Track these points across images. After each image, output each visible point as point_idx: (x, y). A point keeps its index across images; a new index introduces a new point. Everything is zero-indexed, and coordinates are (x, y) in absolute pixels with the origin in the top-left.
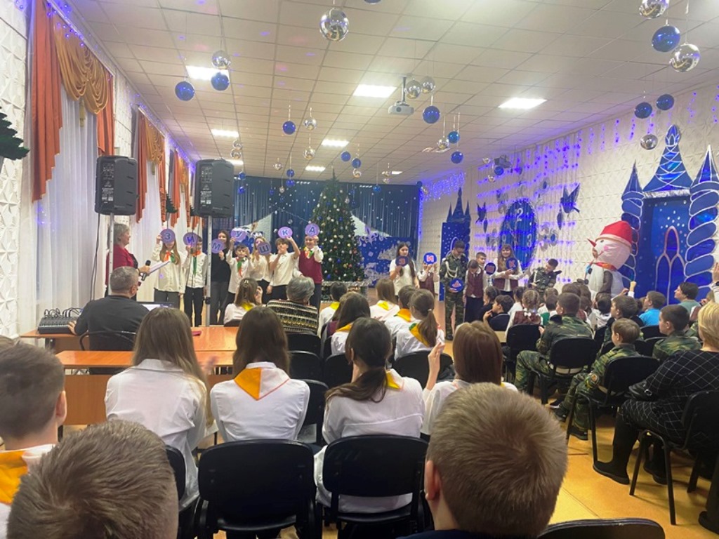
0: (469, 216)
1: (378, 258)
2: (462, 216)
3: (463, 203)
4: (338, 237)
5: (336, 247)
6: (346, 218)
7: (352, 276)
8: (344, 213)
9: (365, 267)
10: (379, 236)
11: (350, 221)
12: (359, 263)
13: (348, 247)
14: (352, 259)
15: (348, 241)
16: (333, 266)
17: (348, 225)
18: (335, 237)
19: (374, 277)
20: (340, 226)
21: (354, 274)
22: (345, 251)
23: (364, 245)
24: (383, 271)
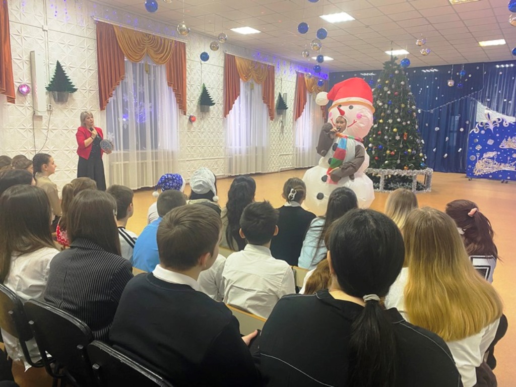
1: (500, 147)
4: (385, 123)
5: (380, 132)
6: (400, 100)
7: (396, 163)
8: (396, 96)
9: (481, 156)
10: (503, 120)
11: (406, 105)
12: (409, 150)
13: (394, 132)
14: (401, 146)
15: (395, 126)
16: (373, 152)
17: (399, 108)
18: (381, 121)
19: (494, 167)
20: (388, 109)
21: (399, 161)
22: (389, 137)
23: (483, 132)
24: (505, 162)
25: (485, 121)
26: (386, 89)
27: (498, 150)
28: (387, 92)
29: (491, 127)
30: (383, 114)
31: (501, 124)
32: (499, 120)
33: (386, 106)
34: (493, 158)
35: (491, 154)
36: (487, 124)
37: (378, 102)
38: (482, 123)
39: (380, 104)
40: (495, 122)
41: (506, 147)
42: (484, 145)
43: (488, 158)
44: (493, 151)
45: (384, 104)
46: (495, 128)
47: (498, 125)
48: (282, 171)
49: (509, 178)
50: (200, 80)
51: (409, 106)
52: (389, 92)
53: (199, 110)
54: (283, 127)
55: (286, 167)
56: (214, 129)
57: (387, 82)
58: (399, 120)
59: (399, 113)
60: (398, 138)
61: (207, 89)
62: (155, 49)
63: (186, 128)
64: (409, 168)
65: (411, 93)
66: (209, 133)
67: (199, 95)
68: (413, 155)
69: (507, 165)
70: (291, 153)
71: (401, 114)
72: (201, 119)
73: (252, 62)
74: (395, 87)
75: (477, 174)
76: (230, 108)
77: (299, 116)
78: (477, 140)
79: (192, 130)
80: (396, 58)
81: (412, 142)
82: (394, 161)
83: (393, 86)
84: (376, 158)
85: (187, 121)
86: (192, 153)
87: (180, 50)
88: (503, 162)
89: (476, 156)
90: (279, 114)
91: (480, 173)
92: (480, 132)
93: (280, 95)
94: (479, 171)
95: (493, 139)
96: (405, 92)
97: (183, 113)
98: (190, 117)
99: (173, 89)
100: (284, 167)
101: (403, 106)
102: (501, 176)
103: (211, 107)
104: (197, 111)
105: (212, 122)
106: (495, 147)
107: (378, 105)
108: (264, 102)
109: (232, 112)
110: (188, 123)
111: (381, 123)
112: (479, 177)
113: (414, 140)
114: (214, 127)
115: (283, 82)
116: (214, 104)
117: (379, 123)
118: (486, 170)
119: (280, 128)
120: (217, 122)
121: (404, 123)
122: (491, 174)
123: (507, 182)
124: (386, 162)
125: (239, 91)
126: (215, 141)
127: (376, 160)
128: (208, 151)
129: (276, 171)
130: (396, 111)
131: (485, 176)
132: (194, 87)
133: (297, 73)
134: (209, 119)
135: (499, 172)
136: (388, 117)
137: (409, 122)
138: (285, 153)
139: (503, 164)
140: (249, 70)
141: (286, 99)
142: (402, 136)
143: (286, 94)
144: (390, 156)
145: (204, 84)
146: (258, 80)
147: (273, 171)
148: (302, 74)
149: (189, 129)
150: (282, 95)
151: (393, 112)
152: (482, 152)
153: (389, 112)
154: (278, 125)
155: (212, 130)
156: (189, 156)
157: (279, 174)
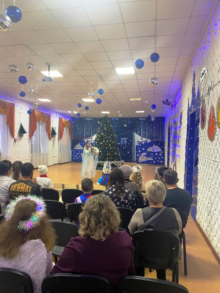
4: (106, 142)
5: (104, 146)
6: (110, 133)
7: (111, 159)
8: (109, 131)
9: (141, 154)
10: (147, 141)
11: (113, 134)
12: (115, 153)
13: (109, 146)
14: (112, 151)
15: (109, 143)
16: (102, 154)
17: (110, 136)
18: (104, 141)
19: (145, 159)
20: (106, 136)
21: (112, 158)
22: (107, 148)
23: (140, 145)
24: (149, 157)
25: (141, 141)
26: (105, 128)
27: (146, 152)
28: (105, 129)
29: (143, 143)
30: (104, 138)
31: (146, 142)
32: (146, 140)
33: (105, 135)
34: (145, 155)
35: (144, 154)
36: (142, 142)
37: (102, 133)
38: (140, 142)
39: (103, 134)
40: (144, 141)
41: (149, 151)
42: (141, 150)
43: (144, 155)
44: (144, 152)
45: (104, 134)
46: (145, 143)
47: (145, 142)
48: (54, 165)
49: (151, 163)
50: (19, 121)
51: (114, 135)
52: (106, 130)
53: (19, 136)
54: (54, 143)
55: (55, 163)
56: (25, 145)
57: (105, 125)
58: (111, 141)
59: (110, 138)
60: (111, 148)
61: (23, 125)
62: (2, 107)
63: (13, 145)
64: (116, 161)
65: (113, 130)
66: (22, 147)
67: (19, 128)
68: (116, 155)
69: (150, 158)
70: (57, 156)
71: (111, 138)
72: (19, 140)
73: (42, 112)
74: (108, 127)
75: (140, 162)
76: (33, 135)
77: (61, 138)
78: (139, 148)
79: (15, 145)
80: (107, 116)
81: (116, 150)
82: (110, 158)
83: (107, 127)
84: (103, 157)
85: (13, 141)
86: (15, 157)
87: (12, 107)
88: (148, 157)
89: (139, 154)
90: (52, 137)
91: (141, 162)
92: (139, 145)
93: (52, 127)
94: (140, 161)
95: (144, 148)
96: (112, 130)
97: (13, 137)
98: (15, 139)
99: (9, 126)
100: (54, 163)
101: (111, 135)
102: (148, 162)
103: (24, 134)
104: (18, 136)
105: (24, 142)
106: (145, 151)
107: (102, 135)
108: (47, 131)
109: (33, 136)
110: (14, 142)
111: (104, 142)
112: (141, 163)
113: (117, 149)
114: (25, 144)
115: (54, 121)
116: (26, 133)
117: (103, 142)
118: (143, 160)
119: (52, 144)
120: (26, 141)
121: (113, 142)
122: (145, 162)
123: (150, 165)
124: (107, 158)
125: (36, 126)
126: (25, 151)
127: (103, 158)
128: (22, 156)
129: (51, 165)
130: (109, 137)
131: (143, 163)
132: (17, 124)
133: (59, 118)
134: (23, 140)
135: (147, 161)
136: (106, 139)
137: (114, 142)
138: (55, 156)
139: (148, 158)
140: (40, 116)
141: (55, 129)
142: (112, 148)
143: (55, 127)
144: (109, 155)
145: (21, 123)
146: (44, 121)
147: (50, 165)
148: (62, 118)
149: (14, 145)
150: (53, 127)
151: (108, 137)
152: (141, 153)
153: (107, 137)
154: (52, 143)
155: (24, 145)
156: (14, 159)
157: (52, 166)
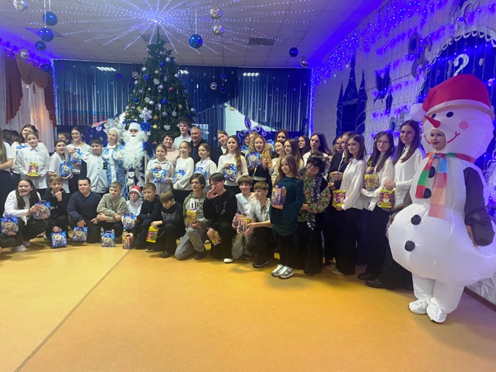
0: (365, 94)
2: (355, 95)
3: (356, 76)
6: (176, 99)
8: (171, 92)
18: (155, 126)
20: (162, 110)
26: (156, 82)
28: (157, 86)
39: (151, 102)
52: (161, 87)
74: (168, 79)
101: (180, 106)
153: (164, 114)
